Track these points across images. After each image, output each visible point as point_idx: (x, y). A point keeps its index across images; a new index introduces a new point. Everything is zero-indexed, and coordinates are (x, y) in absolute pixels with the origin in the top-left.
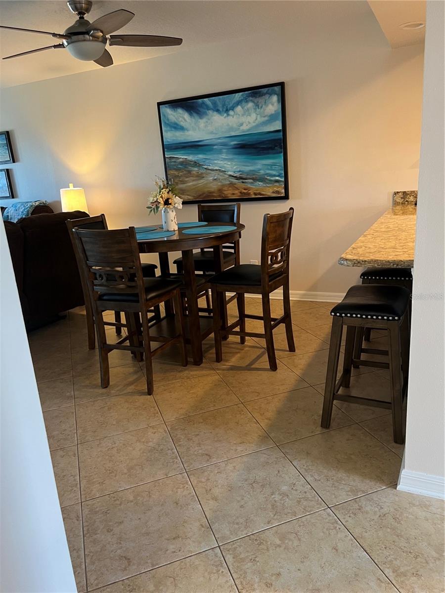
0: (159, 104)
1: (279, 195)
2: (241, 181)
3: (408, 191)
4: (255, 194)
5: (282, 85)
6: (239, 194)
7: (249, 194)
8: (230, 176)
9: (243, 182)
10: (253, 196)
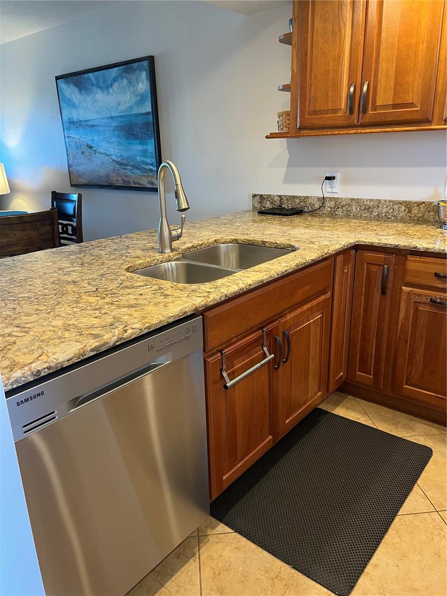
0: (57, 78)
1: (153, 187)
2: (123, 167)
3: (265, 195)
4: (134, 183)
5: (151, 59)
6: (122, 181)
7: (129, 182)
8: (114, 160)
9: (124, 169)
10: (133, 185)
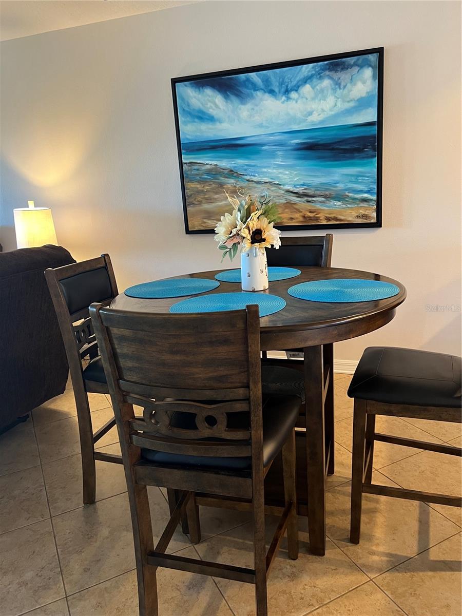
0: (174, 81)
1: (368, 221)
2: (306, 199)
4: (328, 219)
5: (380, 51)
6: (301, 219)
7: (317, 219)
8: (288, 191)
9: (308, 201)
10: (325, 222)
